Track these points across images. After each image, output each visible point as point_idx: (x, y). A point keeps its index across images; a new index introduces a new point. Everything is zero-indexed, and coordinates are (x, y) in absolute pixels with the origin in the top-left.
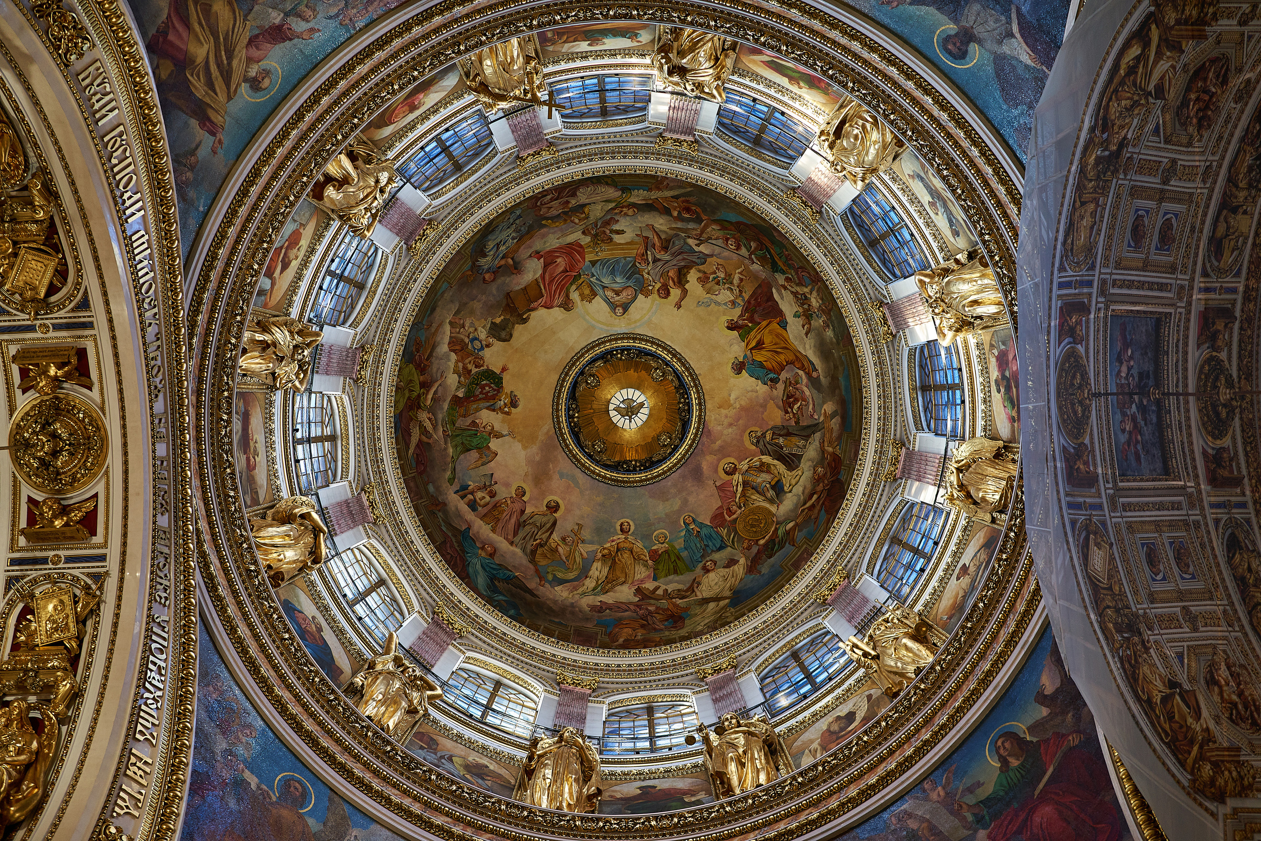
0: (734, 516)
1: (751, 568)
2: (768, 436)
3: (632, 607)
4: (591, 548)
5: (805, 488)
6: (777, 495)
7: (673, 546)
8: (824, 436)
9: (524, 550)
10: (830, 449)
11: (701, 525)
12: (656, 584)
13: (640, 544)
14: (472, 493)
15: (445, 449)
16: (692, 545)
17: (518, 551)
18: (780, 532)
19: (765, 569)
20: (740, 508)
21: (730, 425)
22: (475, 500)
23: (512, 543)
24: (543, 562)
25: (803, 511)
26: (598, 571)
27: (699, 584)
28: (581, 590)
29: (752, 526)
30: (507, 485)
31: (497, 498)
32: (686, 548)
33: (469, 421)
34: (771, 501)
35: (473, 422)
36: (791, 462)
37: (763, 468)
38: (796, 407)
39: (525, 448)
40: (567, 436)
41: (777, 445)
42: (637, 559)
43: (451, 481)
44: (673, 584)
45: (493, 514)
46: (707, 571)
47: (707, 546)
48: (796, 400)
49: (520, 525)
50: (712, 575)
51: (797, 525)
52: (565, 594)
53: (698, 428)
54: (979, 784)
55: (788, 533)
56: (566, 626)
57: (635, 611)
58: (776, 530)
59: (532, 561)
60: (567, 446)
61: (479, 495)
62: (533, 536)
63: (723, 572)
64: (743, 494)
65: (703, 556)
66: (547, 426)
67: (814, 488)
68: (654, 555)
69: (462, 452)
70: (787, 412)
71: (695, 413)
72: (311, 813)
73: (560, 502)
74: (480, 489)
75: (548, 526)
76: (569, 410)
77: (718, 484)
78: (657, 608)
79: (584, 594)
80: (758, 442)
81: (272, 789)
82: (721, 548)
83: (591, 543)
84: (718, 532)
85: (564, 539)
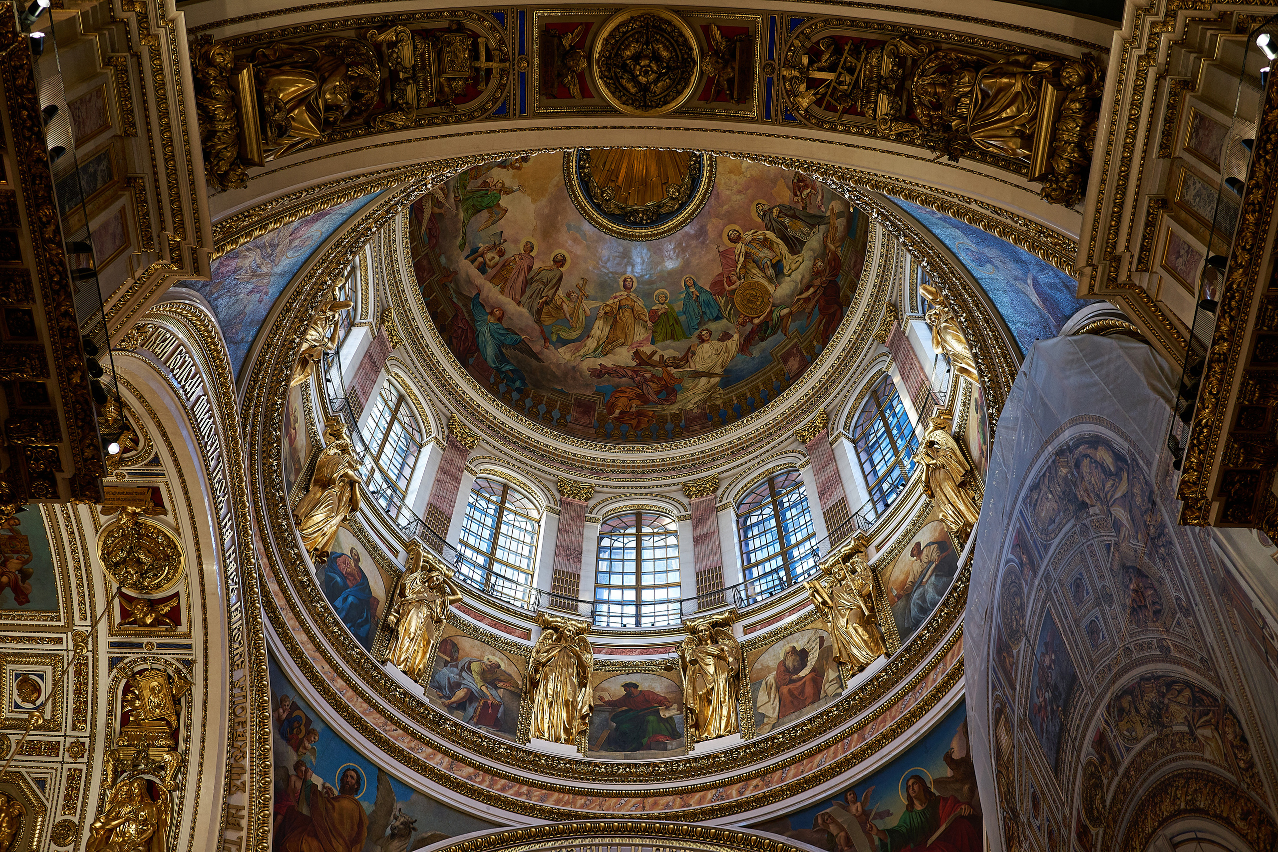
0: (733, 287)
1: (745, 346)
2: (775, 213)
3: (630, 373)
4: (595, 304)
5: (803, 277)
6: (777, 275)
7: (672, 308)
8: (827, 232)
9: (530, 311)
10: (832, 247)
11: (701, 289)
12: (653, 348)
13: (641, 303)
14: (482, 255)
15: (457, 215)
16: (691, 310)
17: (524, 311)
18: (775, 316)
19: (756, 352)
20: (740, 279)
21: (739, 192)
22: (485, 263)
23: (519, 303)
24: (548, 321)
25: (799, 300)
26: (600, 329)
27: (694, 354)
28: (582, 352)
29: (750, 301)
30: (516, 241)
31: (506, 257)
32: (684, 313)
33: (480, 181)
34: (770, 280)
35: (485, 182)
36: (795, 246)
37: (766, 243)
38: (805, 192)
39: (534, 201)
40: (577, 188)
41: (782, 224)
42: (637, 318)
43: (462, 247)
44: (669, 350)
45: (501, 277)
46: (702, 341)
47: (705, 313)
48: (806, 186)
49: (527, 283)
50: (706, 346)
51: (790, 313)
52: (567, 357)
53: (707, 189)
54: (888, 814)
55: (781, 318)
56: (567, 394)
57: (633, 379)
58: (771, 312)
59: (538, 321)
60: (576, 197)
61: (489, 256)
62: (540, 294)
63: (717, 344)
64: (744, 266)
65: (699, 324)
66: (558, 177)
67: (811, 281)
68: (653, 315)
69: (473, 214)
70: (796, 195)
71: (706, 174)
72: (365, 798)
73: (567, 255)
74: (489, 249)
75: (554, 281)
76: (580, 160)
77: (721, 249)
78: (653, 375)
79: (585, 356)
80: (764, 215)
81: (335, 786)
82: (718, 318)
83: (595, 299)
84: (716, 300)
85: (568, 295)
